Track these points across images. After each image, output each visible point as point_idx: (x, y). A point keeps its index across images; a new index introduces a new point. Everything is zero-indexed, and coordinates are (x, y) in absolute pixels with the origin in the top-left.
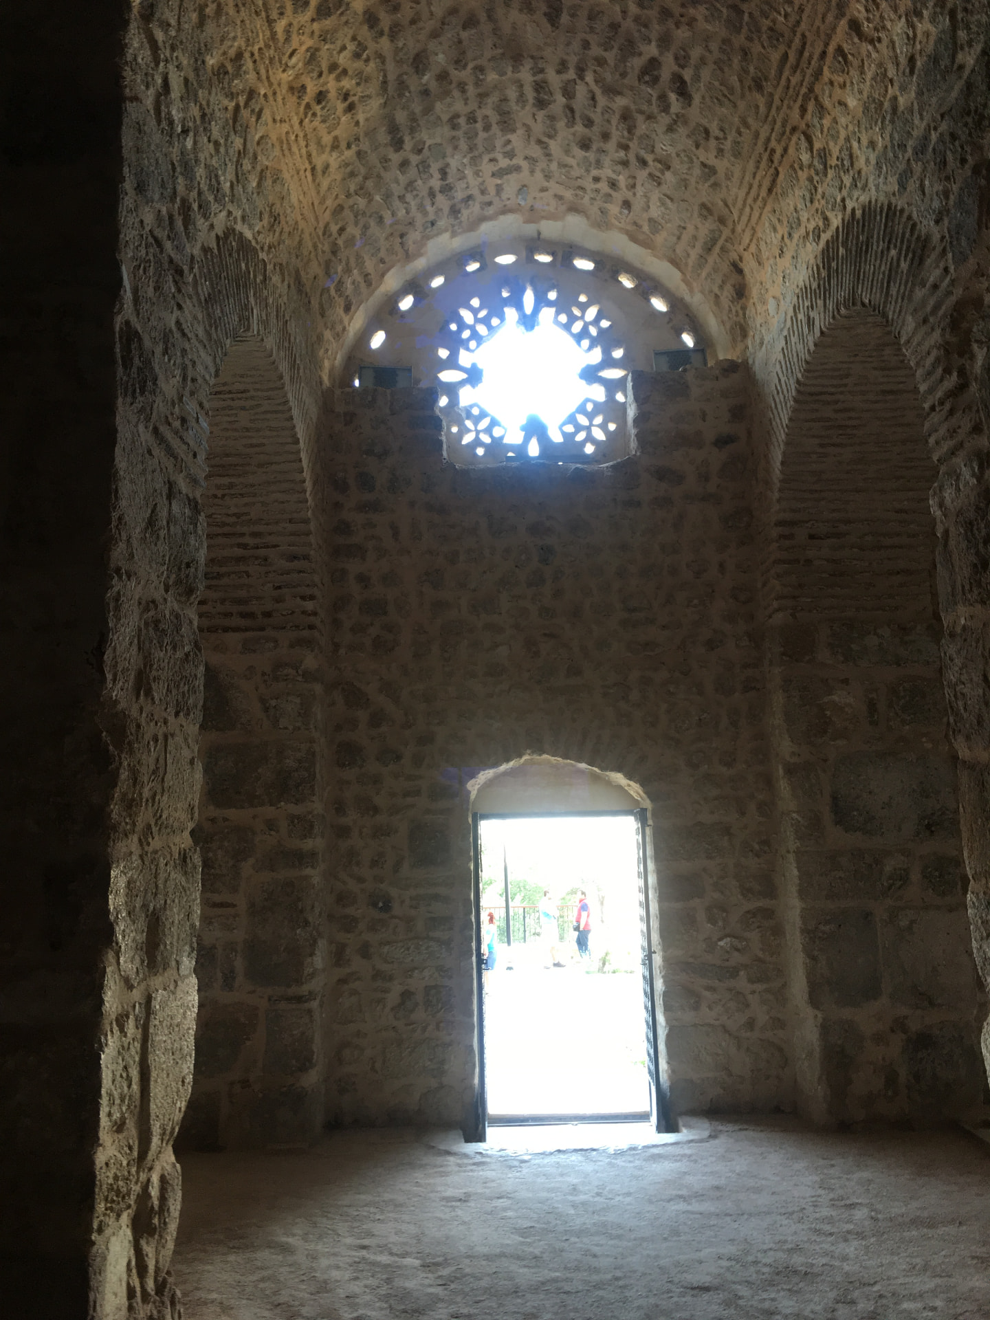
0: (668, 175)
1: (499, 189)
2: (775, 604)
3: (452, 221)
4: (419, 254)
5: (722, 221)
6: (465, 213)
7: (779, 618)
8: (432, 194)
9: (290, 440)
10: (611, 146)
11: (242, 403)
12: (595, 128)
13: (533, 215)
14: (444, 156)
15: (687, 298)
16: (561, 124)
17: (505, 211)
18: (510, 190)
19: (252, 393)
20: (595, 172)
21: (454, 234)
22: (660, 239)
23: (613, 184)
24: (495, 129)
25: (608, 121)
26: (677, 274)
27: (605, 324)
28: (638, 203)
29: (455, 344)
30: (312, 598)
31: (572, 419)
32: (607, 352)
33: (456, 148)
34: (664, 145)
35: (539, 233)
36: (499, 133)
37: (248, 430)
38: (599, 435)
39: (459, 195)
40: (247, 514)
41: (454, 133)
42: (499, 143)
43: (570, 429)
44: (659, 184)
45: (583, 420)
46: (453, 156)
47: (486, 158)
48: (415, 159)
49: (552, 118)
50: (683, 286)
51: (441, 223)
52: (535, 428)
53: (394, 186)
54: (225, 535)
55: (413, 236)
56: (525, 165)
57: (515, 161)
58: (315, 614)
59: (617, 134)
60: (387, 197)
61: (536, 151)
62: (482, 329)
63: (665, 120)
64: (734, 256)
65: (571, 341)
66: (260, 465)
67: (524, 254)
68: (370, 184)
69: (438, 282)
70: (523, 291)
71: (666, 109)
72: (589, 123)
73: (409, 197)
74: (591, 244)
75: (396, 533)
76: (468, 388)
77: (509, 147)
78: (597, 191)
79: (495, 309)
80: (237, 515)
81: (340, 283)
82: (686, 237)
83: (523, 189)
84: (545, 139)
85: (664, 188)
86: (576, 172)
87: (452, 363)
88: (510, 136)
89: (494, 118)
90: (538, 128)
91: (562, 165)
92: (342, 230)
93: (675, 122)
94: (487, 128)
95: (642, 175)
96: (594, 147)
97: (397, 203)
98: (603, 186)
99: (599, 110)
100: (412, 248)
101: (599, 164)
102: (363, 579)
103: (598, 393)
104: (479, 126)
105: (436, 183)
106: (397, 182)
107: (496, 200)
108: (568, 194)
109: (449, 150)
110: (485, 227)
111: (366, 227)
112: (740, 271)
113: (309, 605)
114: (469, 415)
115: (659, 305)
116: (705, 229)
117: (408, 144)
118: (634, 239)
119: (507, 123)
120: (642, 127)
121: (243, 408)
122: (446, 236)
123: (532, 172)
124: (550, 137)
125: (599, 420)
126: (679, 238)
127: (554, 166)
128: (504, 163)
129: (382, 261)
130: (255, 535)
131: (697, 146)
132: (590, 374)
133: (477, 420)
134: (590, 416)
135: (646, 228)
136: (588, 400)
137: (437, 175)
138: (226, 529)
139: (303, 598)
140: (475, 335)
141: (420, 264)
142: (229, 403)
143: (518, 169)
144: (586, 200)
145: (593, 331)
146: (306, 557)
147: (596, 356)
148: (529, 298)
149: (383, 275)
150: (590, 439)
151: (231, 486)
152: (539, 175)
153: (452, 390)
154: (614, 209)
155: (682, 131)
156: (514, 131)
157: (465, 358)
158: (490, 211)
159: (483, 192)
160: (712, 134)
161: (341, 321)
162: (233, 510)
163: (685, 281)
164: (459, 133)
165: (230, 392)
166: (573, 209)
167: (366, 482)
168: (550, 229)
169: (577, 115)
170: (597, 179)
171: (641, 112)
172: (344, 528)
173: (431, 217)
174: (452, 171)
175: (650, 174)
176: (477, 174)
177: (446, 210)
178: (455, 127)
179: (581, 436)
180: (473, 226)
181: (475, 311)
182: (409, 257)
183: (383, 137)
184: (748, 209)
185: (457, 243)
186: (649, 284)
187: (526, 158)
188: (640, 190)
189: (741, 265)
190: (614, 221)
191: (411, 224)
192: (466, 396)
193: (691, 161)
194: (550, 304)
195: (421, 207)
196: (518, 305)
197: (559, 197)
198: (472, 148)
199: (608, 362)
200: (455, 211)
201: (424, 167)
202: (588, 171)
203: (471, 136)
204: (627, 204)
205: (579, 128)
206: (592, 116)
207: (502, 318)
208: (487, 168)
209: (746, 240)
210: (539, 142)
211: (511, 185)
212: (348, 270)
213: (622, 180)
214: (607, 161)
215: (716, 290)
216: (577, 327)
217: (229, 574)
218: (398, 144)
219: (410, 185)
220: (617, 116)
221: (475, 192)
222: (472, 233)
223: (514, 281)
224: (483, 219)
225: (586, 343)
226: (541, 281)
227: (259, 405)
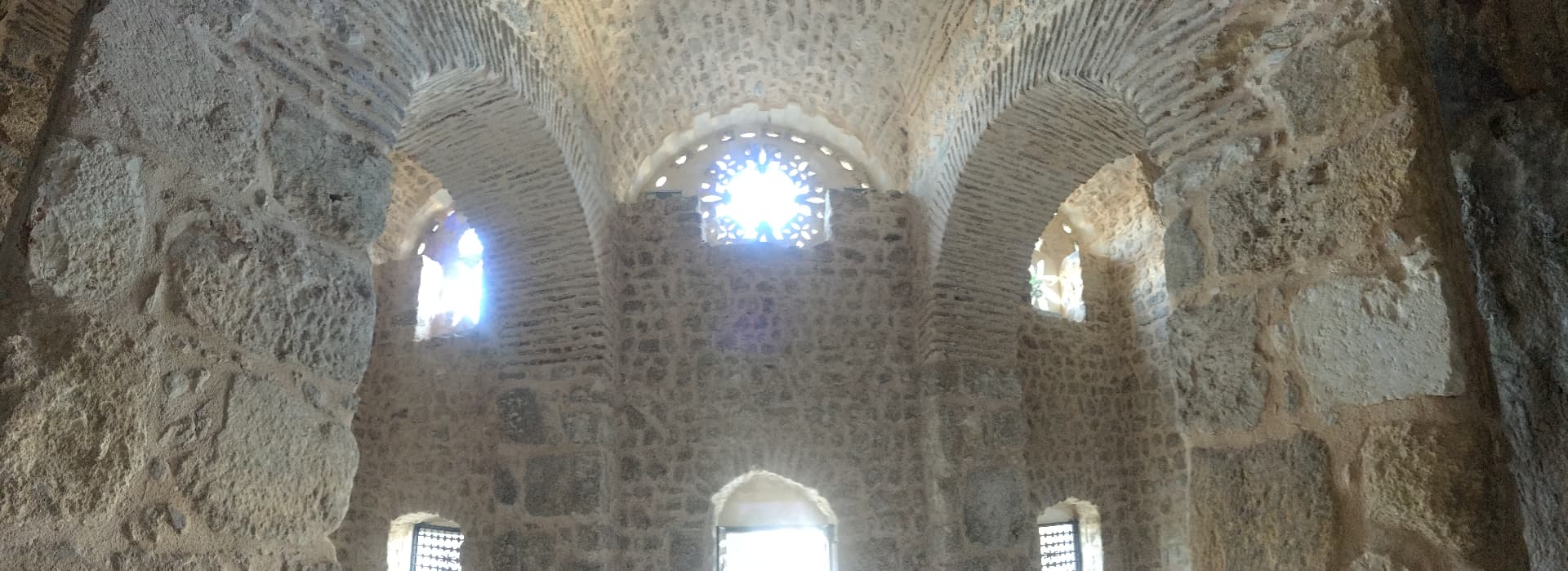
0: (860, 65)
1: (743, 83)
2: (933, 346)
3: (710, 105)
4: (689, 127)
5: (896, 98)
6: (719, 100)
7: (935, 357)
8: (694, 80)
9: (576, 210)
10: (820, 46)
11: (535, 183)
12: (809, 32)
13: (765, 105)
14: (701, 49)
15: (866, 162)
16: (785, 28)
17: (748, 100)
18: (749, 87)
19: (543, 171)
20: (808, 69)
21: (712, 115)
22: (849, 119)
23: (820, 79)
24: (738, 31)
25: (819, 27)
26: (860, 144)
27: (811, 174)
28: (836, 93)
29: (713, 180)
30: (600, 334)
31: (788, 226)
32: (812, 188)
33: (709, 42)
34: (859, 44)
35: (770, 119)
36: (741, 36)
37: (546, 205)
38: (807, 237)
39: (715, 84)
40: (553, 274)
41: (707, 30)
42: (741, 43)
43: (788, 231)
44: (852, 75)
45: (797, 227)
46: (708, 50)
47: (732, 57)
48: (679, 48)
49: (776, 23)
50: (863, 153)
51: (702, 104)
52: (766, 230)
53: (664, 69)
54: (542, 291)
55: (683, 113)
56: (759, 64)
57: (752, 62)
58: (603, 347)
59: (825, 33)
60: (660, 76)
61: (766, 52)
62: (731, 172)
63: (860, 20)
64: (902, 123)
65: (791, 181)
66: (558, 234)
67: (760, 132)
68: (645, 63)
69: (702, 148)
70: (759, 152)
71: (862, 11)
72: (805, 27)
73: (677, 79)
74: (803, 128)
75: (666, 289)
76: (721, 205)
77: (747, 49)
78: (809, 85)
79: (741, 161)
80: (548, 276)
81: (628, 135)
82: (868, 116)
83: (758, 84)
84: (773, 42)
85: (857, 78)
86: (796, 69)
87: (712, 191)
88: (748, 39)
89: (737, 22)
90: (768, 33)
91: (785, 64)
92: (626, 95)
93: (868, 22)
94: (732, 29)
95: (841, 68)
96: (808, 46)
97: (668, 83)
98: (813, 80)
99: (812, 16)
100: (683, 122)
101: (811, 61)
102: (642, 326)
103: (807, 211)
104: (725, 26)
105: (696, 71)
106: (667, 65)
107: (740, 92)
108: (789, 88)
109: (704, 45)
110: (734, 112)
111: (645, 98)
112: (906, 134)
113: (599, 340)
114: (723, 223)
115: (847, 166)
116: (881, 106)
117: (672, 35)
118: (832, 121)
119: (746, 29)
120: (843, 26)
121: (539, 187)
122: (706, 115)
123: (765, 70)
124: (776, 40)
125: (807, 227)
126: (863, 117)
127: (779, 65)
128: (745, 61)
129: (661, 128)
130: (561, 289)
131: (884, 40)
132: (802, 200)
133: (728, 225)
134: (801, 224)
135: (841, 113)
136: (799, 215)
137: (697, 66)
138: (541, 288)
139: (594, 334)
140: (727, 176)
141: (689, 135)
142: (529, 184)
143: (755, 67)
144: (801, 94)
145: (804, 177)
146: (595, 303)
147: (806, 189)
148: (763, 155)
149: (663, 138)
150: (800, 238)
151: (541, 253)
152: (769, 73)
153: (710, 207)
154: (819, 98)
155: (872, 27)
156: (751, 34)
157: (719, 188)
158: (737, 100)
159: (731, 84)
160: (895, 29)
161: (631, 163)
162: (545, 272)
163: (865, 149)
164: (711, 31)
165: (527, 174)
166: (793, 100)
167: (646, 258)
168: (777, 115)
169: (796, 21)
170: (809, 74)
171: (843, 16)
172: (630, 291)
173: (695, 99)
174: (708, 63)
175: (847, 67)
176: (726, 67)
177: (705, 95)
178: (707, 25)
179: (795, 236)
180: (726, 110)
181: (727, 162)
182: (681, 129)
183: (653, 26)
184: (918, 81)
185: (715, 123)
186: (839, 154)
187: (761, 59)
188: (838, 82)
189: (907, 129)
190: (820, 108)
191: (681, 102)
192: (721, 211)
193: (878, 53)
194: (776, 160)
195: (687, 91)
196: (756, 160)
197: (783, 91)
198: (721, 47)
199: (813, 194)
200: (712, 97)
201: (686, 55)
202: (803, 69)
203: (720, 35)
204: (828, 94)
205: (797, 32)
206: (807, 21)
207: (745, 166)
208: (734, 65)
209: (913, 106)
210: (770, 45)
211: (751, 79)
212: (633, 127)
213: (826, 73)
214: (817, 60)
215: (887, 151)
216: (794, 173)
217: (543, 321)
218: (665, 33)
219: (677, 70)
220: (826, 21)
221: (726, 83)
222: (726, 116)
223: (753, 148)
224: (733, 106)
225: (799, 183)
226: (771, 148)
227: (549, 183)
